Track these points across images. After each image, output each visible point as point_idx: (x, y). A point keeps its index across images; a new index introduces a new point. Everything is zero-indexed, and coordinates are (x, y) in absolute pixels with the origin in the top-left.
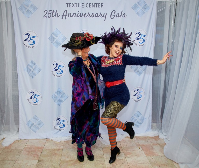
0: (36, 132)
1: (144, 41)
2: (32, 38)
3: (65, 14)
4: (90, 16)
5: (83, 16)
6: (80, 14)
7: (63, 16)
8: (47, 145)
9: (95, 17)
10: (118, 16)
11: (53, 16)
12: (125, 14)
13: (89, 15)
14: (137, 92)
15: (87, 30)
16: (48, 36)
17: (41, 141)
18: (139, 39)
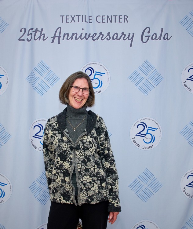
3: (57, 34)
4: (103, 38)
5: (90, 38)
6: (86, 34)
7: (54, 38)
9: (113, 39)
10: (154, 38)
11: (36, 38)
12: (167, 34)
13: (101, 36)
14: (191, 178)
15: (98, 63)
16: (26, 74)
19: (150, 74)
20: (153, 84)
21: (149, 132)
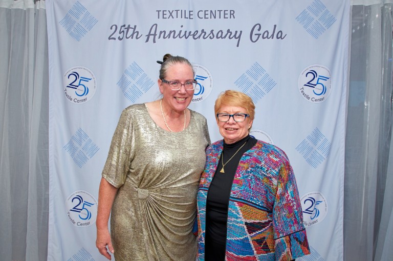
1: (324, 90)
2: (82, 82)
3: (153, 32)
4: (205, 37)
5: (191, 37)
6: (186, 32)
7: (148, 36)
9: (217, 38)
10: (265, 36)
11: (128, 37)
12: (281, 31)
13: (203, 34)
14: (309, 203)
15: (199, 65)
18: (313, 86)
19: (260, 78)
20: (264, 90)
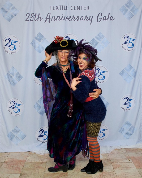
0: (17, 145)
1: (133, 46)
2: (13, 43)
3: (48, 17)
4: (75, 20)
5: (68, 19)
6: (65, 17)
7: (46, 19)
8: (30, 158)
9: (81, 20)
10: (104, 19)
11: (36, 19)
12: (112, 17)
13: (74, 18)
14: (126, 100)
15: (72, 34)
16: (31, 41)
17: (23, 154)
18: (127, 43)
19: (102, 40)
20: (104, 46)
21: (102, 73)
